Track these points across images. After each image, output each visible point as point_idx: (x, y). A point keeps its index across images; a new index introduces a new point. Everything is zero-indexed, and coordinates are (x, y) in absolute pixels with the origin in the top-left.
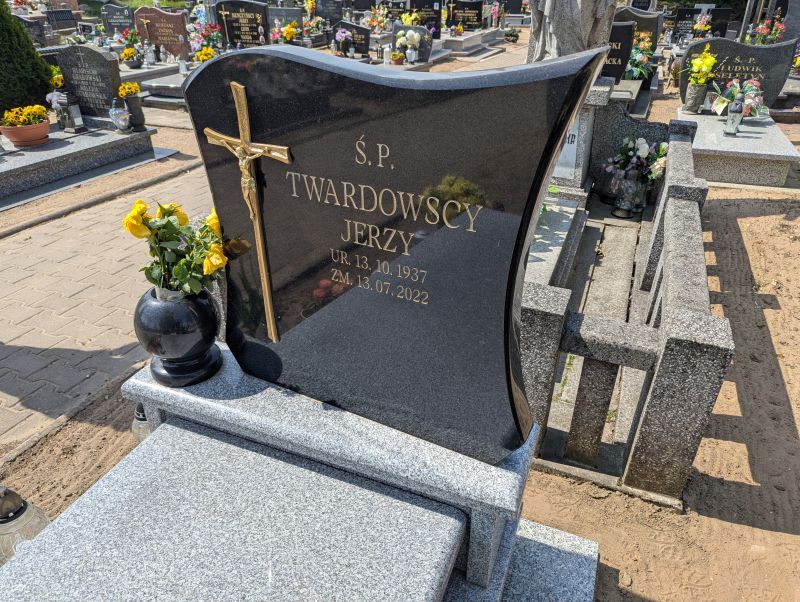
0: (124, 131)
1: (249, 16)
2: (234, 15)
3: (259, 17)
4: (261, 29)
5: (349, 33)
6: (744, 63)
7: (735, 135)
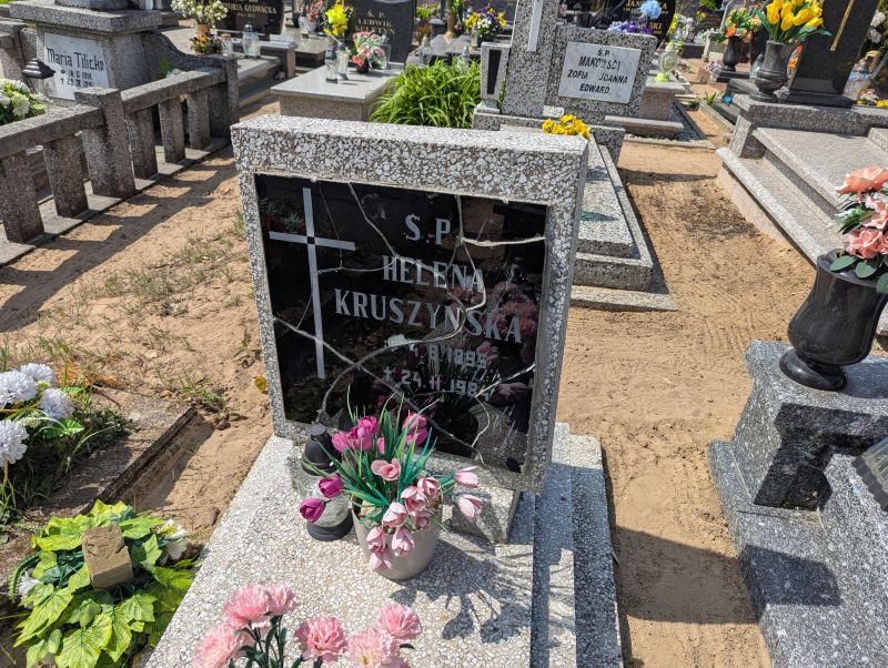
6: (376, 18)
7: (335, 81)
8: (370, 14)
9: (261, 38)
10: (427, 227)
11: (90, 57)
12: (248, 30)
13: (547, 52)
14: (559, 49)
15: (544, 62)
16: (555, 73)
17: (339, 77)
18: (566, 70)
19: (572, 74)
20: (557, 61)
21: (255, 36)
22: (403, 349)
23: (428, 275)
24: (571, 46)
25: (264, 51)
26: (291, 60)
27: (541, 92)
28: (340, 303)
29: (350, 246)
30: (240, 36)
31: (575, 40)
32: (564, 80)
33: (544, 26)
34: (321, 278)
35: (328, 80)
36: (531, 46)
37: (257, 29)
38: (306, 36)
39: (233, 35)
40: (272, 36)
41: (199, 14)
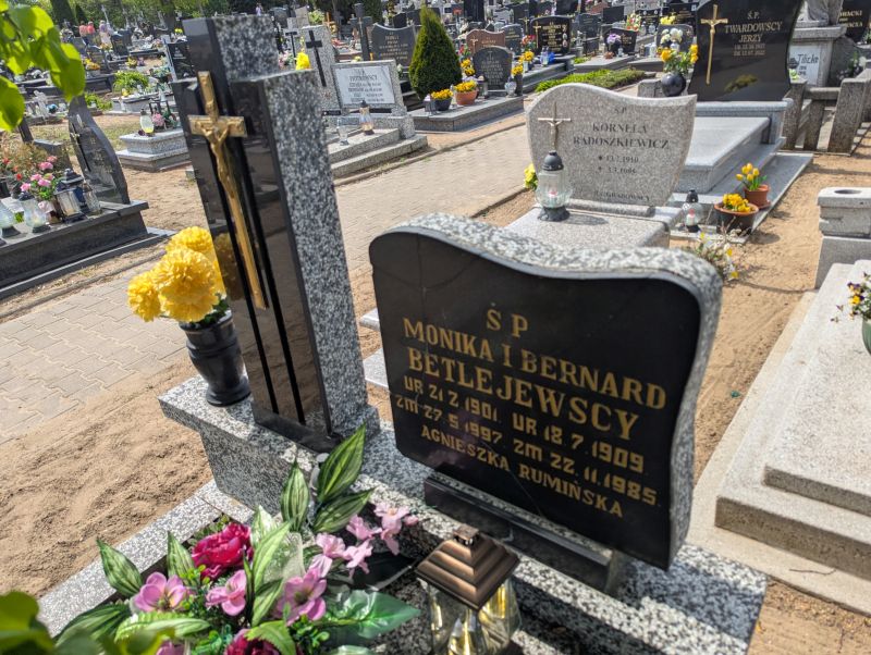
0: (512, 96)
1: (557, 27)
2: (545, 28)
3: (564, 27)
4: (565, 35)
5: (618, 37)
11: (810, 56)
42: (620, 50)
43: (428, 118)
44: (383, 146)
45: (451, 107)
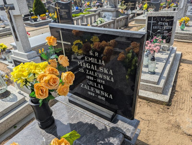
4: (80, 3)
5: (99, 4)
6: (153, 6)
7: (144, 17)
8: (152, 5)
9: (131, 11)
10: (163, 19)
11: (110, 15)
12: (129, 10)
13: (184, 8)
14: (187, 7)
15: (184, 10)
16: (186, 11)
17: (145, 16)
18: (188, 11)
19: (189, 11)
20: (186, 9)
21: (130, 11)
22: (159, 31)
23: (162, 24)
24: (189, 7)
25: (132, 13)
26: (136, 14)
27: (183, 15)
28: (154, 28)
29: (156, 22)
30: (128, 11)
31: (190, 6)
32: (187, 12)
33: (184, 4)
34: (152, 25)
35: (143, 17)
36: (181, 7)
37: (131, 10)
38: (138, 10)
39: (127, 11)
40: (133, 11)
41: (122, 8)
42: (99, 7)
43: (29, 23)
44: (6, 31)
45: (38, 20)
